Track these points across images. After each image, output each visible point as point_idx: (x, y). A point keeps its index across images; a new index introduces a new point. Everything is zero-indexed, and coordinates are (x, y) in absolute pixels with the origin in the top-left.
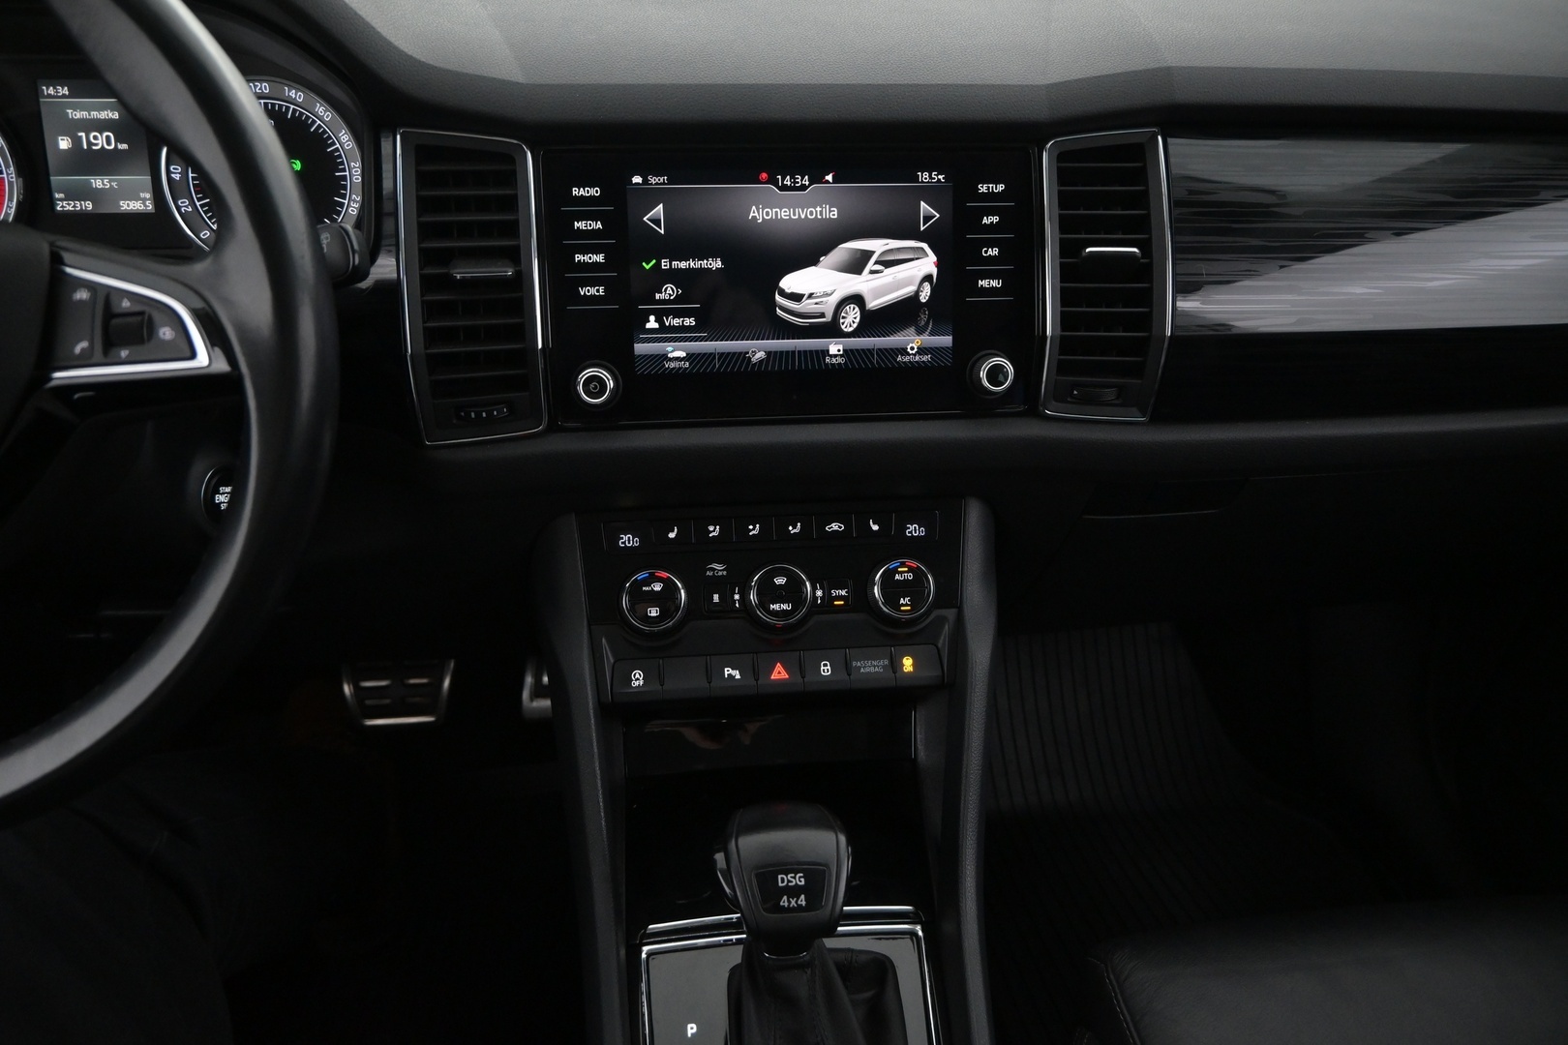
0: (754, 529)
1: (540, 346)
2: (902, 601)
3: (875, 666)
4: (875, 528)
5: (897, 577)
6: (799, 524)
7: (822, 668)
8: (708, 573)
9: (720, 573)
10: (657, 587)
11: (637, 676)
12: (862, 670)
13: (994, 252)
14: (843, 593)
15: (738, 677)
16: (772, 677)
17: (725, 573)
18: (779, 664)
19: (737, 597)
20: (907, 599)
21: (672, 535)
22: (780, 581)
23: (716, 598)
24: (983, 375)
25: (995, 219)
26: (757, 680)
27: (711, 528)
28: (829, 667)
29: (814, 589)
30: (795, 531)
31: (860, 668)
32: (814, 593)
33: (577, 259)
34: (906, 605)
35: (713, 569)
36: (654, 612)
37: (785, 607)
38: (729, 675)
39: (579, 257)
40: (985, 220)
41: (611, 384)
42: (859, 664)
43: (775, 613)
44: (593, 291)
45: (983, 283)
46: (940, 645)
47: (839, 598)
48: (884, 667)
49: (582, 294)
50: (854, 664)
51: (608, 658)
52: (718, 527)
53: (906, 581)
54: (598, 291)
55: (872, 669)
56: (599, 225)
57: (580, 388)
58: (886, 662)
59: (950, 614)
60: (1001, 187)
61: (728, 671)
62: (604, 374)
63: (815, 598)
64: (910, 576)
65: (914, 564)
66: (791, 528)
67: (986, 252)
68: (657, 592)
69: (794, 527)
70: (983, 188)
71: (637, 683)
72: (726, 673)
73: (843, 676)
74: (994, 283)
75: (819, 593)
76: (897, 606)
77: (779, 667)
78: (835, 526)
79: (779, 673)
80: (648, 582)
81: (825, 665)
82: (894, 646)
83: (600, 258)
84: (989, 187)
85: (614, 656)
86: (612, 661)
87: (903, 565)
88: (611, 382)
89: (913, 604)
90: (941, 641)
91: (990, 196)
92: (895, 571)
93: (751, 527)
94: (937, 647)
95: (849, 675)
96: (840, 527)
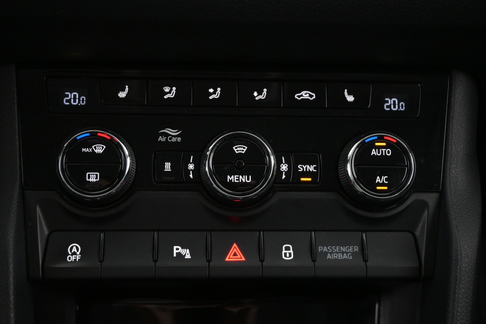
0: (214, 93)
2: (378, 180)
3: (343, 253)
4: (350, 98)
5: (374, 152)
6: (265, 90)
7: (284, 251)
8: (160, 139)
9: (174, 140)
10: (99, 149)
11: (74, 249)
12: (329, 256)
14: (311, 168)
15: (188, 256)
16: (227, 259)
17: (179, 139)
18: (235, 245)
19: (191, 167)
20: (383, 178)
21: (122, 95)
22: (240, 149)
23: (168, 166)
26: (209, 261)
27: (167, 89)
28: (291, 251)
29: (279, 162)
30: (260, 97)
31: (326, 254)
32: (278, 167)
34: (383, 184)
35: (167, 135)
36: (93, 177)
37: (244, 179)
38: (179, 254)
42: (325, 249)
43: (232, 186)
46: (417, 233)
47: (307, 174)
48: (353, 254)
50: (320, 249)
51: (42, 229)
52: (174, 89)
53: (383, 157)
55: (340, 256)
58: (356, 249)
59: (431, 198)
61: (177, 250)
63: (279, 172)
64: (388, 152)
65: (393, 138)
66: (255, 94)
68: (99, 154)
69: (260, 93)
71: (73, 258)
72: (175, 251)
73: (307, 262)
75: (284, 167)
76: (372, 186)
77: (235, 248)
78: (305, 95)
79: (235, 254)
80: (88, 142)
81: (287, 249)
82: (365, 231)
85: (48, 227)
86: (46, 232)
87: (381, 139)
89: (392, 184)
90: (419, 229)
92: (372, 145)
93: (211, 90)
94: (414, 236)
95: (314, 261)
96: (311, 96)
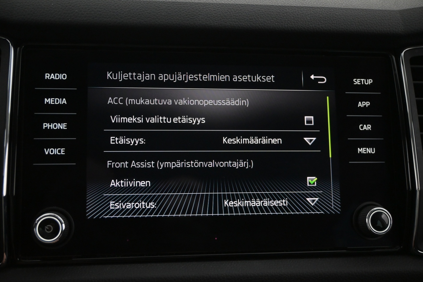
1: (4, 194)
13: (367, 127)
24: (368, 221)
25: (367, 104)
33: (44, 127)
39: (46, 125)
40: (360, 104)
41: (63, 227)
44: (55, 151)
45: (361, 150)
49: (47, 153)
54: (60, 151)
56: (64, 101)
57: (37, 230)
60: (370, 81)
62: (59, 219)
67: (362, 127)
70: (357, 82)
74: (370, 151)
83: (63, 126)
84: (361, 81)
88: (64, 225)
91: (362, 87)
